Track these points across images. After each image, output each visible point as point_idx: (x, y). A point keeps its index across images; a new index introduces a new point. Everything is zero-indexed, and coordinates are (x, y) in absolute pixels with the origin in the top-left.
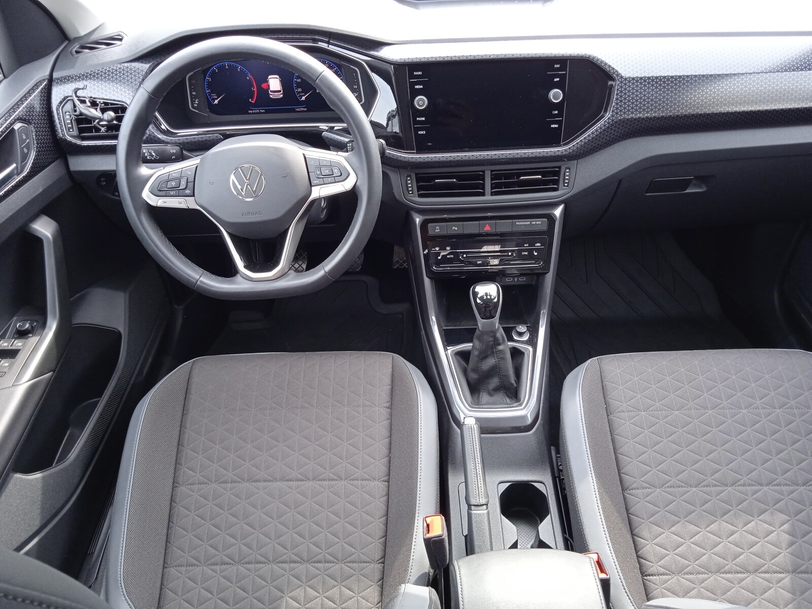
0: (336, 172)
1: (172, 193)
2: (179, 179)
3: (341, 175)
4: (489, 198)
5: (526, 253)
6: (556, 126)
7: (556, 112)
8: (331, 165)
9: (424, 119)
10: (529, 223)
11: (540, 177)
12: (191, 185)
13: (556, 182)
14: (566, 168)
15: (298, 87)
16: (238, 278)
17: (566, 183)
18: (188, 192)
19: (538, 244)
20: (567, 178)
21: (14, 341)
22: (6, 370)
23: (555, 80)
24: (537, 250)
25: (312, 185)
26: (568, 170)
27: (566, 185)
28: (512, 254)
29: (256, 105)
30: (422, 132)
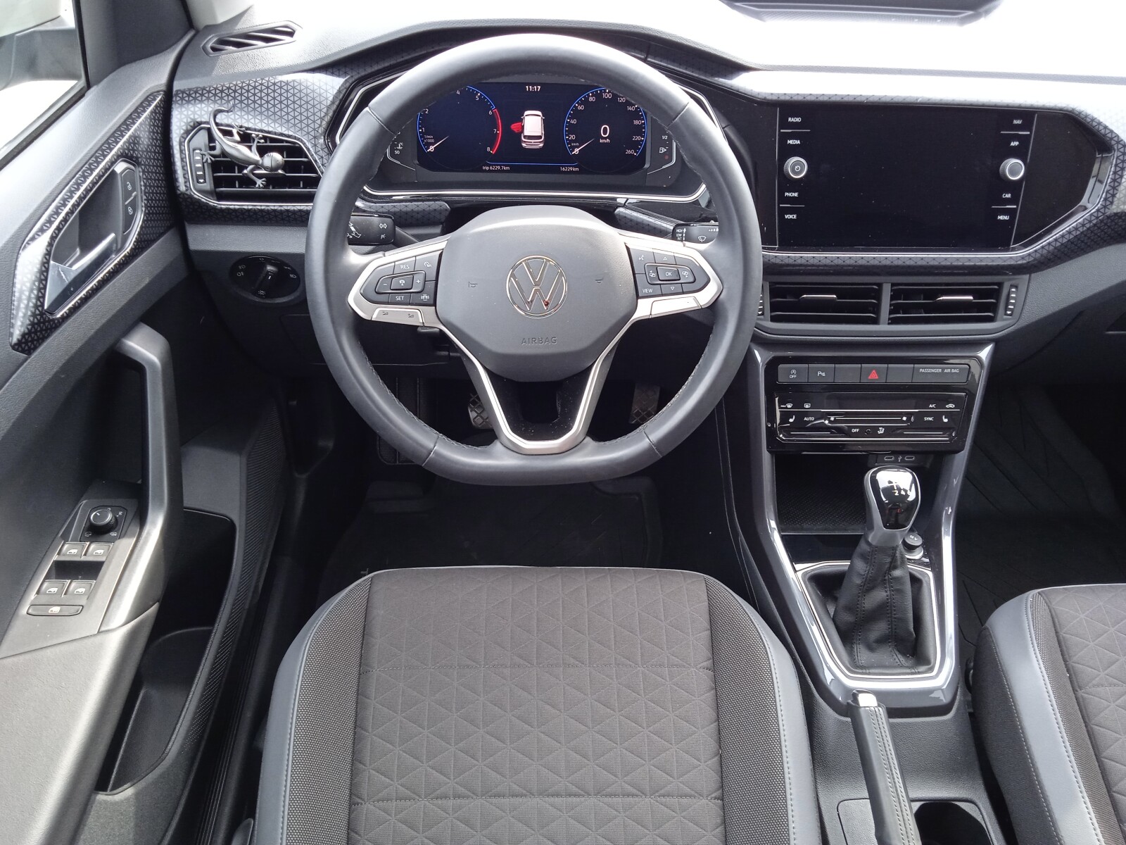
0: (686, 275)
1: (398, 298)
2: (412, 274)
3: (694, 281)
4: (883, 327)
5: (931, 419)
6: (1006, 218)
7: (1008, 196)
8: (676, 263)
9: (796, 195)
10: (940, 370)
11: (971, 298)
12: (431, 285)
13: (993, 308)
14: (1012, 286)
15: (569, 133)
16: (497, 447)
17: (1010, 310)
18: (425, 297)
19: (951, 405)
20: (1013, 301)
21: (89, 545)
22: (83, 602)
23: (1012, 144)
24: (948, 415)
25: (640, 295)
26: (1014, 290)
27: (1009, 312)
28: (909, 420)
29: (497, 158)
30: (791, 217)
